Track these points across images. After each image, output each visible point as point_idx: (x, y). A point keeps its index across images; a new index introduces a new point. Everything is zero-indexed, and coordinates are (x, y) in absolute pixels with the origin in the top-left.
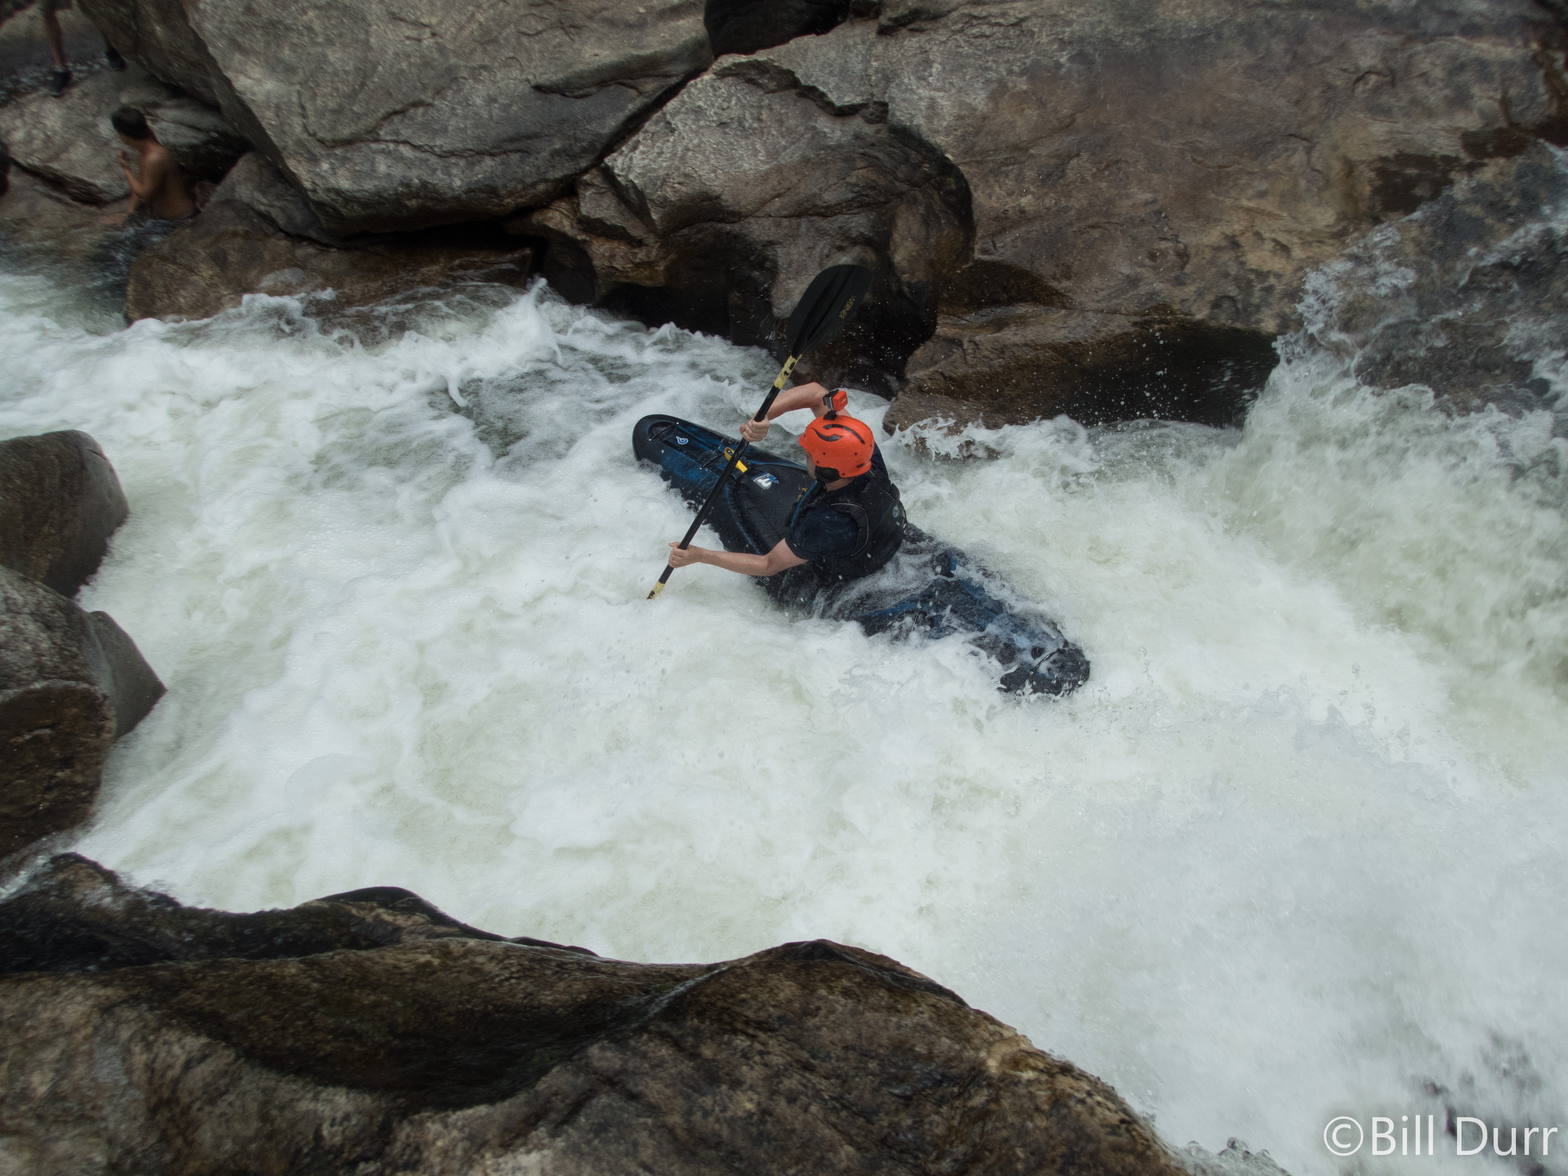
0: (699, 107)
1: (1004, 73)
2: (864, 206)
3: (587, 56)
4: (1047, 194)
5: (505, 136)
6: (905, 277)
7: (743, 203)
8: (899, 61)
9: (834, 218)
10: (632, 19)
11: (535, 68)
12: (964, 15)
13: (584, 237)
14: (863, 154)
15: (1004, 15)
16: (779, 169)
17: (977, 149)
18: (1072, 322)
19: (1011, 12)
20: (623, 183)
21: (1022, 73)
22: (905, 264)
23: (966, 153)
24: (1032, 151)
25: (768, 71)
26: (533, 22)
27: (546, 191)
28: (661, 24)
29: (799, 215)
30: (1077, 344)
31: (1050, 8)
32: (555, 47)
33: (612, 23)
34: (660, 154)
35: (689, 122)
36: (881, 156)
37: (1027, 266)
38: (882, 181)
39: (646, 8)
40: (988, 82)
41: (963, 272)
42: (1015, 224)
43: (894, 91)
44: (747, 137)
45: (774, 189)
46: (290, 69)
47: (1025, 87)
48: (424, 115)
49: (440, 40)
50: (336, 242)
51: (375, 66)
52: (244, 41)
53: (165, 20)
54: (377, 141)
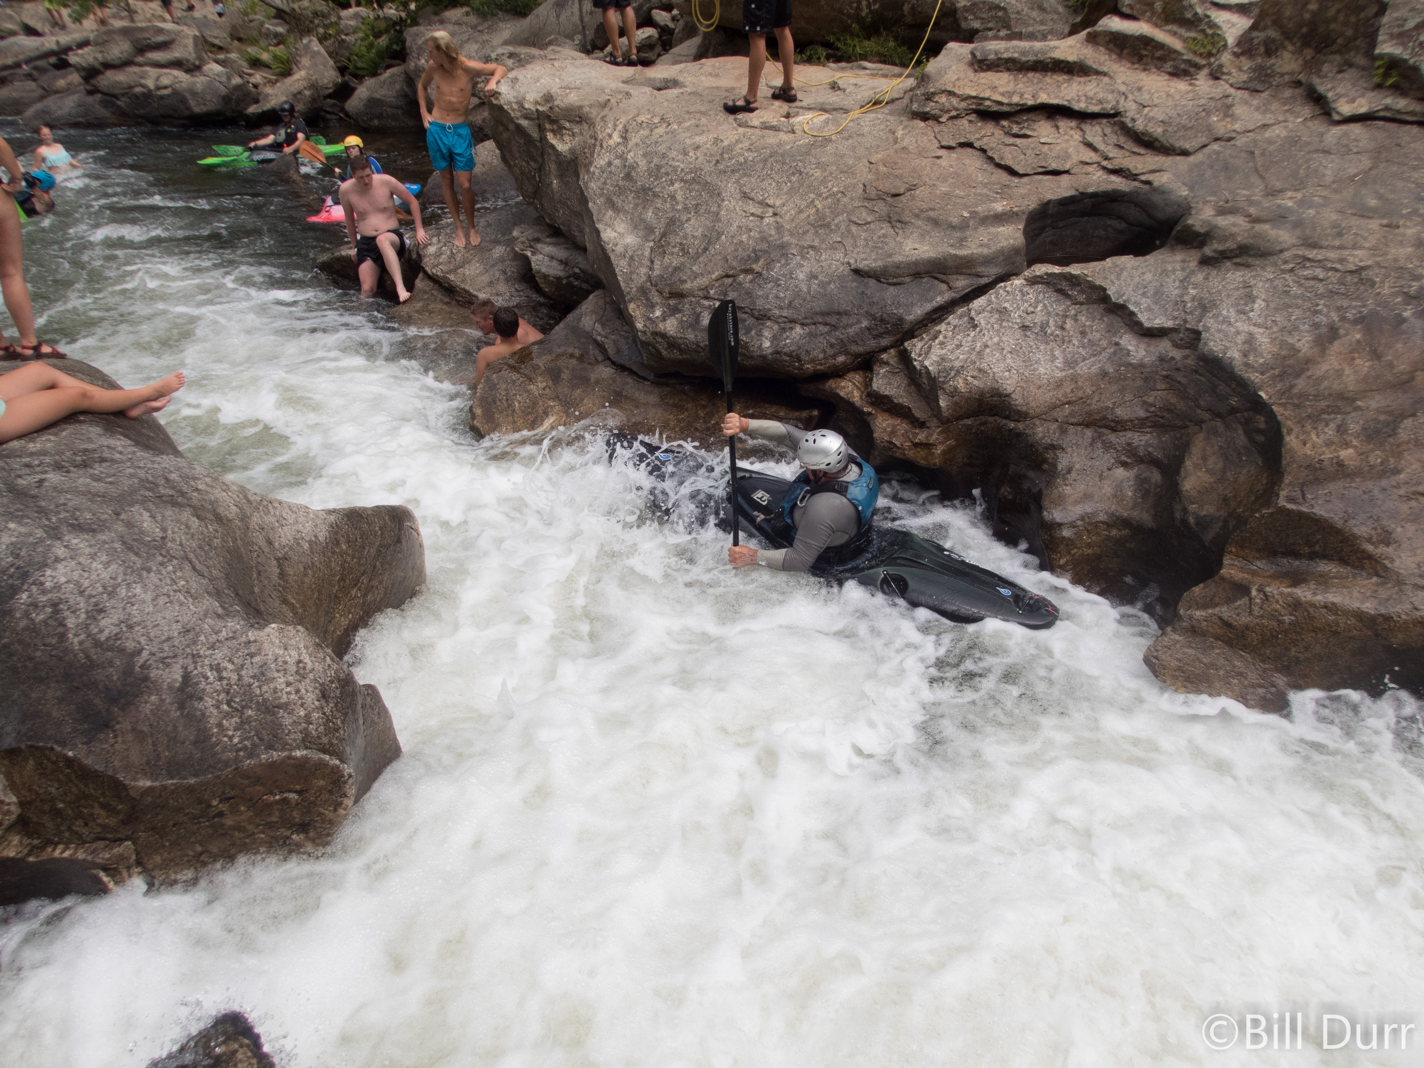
0: (1005, 308)
1: (1336, 319)
2: (1155, 426)
3: (907, 249)
4: (1373, 451)
5: (818, 309)
6: (1192, 507)
7: (1033, 404)
8: (1219, 292)
9: (1124, 433)
10: (955, 221)
11: (858, 253)
12: (1297, 256)
13: (870, 410)
14: (1167, 377)
15: (1341, 261)
16: (1074, 379)
17: (1295, 391)
18: (1383, 593)
19: (1351, 259)
20: (918, 367)
21: (1356, 322)
22: (1194, 493)
23: (1282, 393)
24: (1359, 403)
25: (1079, 284)
26: (864, 214)
27: (844, 363)
28: (981, 229)
29: (1087, 425)
30: (1388, 618)
31: (1396, 260)
32: (879, 237)
33: (936, 223)
34: (959, 346)
35: (993, 320)
36: (1184, 381)
37: (1339, 524)
38: (1181, 406)
39: (970, 213)
40: (1316, 326)
41: (1263, 516)
42: (1333, 477)
43: (1209, 321)
44: (1047, 343)
45: (1065, 395)
46: (650, 230)
47: (1358, 336)
48: (751, 282)
49: (779, 220)
50: (651, 377)
51: (719, 234)
52: (618, 201)
53: (561, 177)
54: (707, 298)
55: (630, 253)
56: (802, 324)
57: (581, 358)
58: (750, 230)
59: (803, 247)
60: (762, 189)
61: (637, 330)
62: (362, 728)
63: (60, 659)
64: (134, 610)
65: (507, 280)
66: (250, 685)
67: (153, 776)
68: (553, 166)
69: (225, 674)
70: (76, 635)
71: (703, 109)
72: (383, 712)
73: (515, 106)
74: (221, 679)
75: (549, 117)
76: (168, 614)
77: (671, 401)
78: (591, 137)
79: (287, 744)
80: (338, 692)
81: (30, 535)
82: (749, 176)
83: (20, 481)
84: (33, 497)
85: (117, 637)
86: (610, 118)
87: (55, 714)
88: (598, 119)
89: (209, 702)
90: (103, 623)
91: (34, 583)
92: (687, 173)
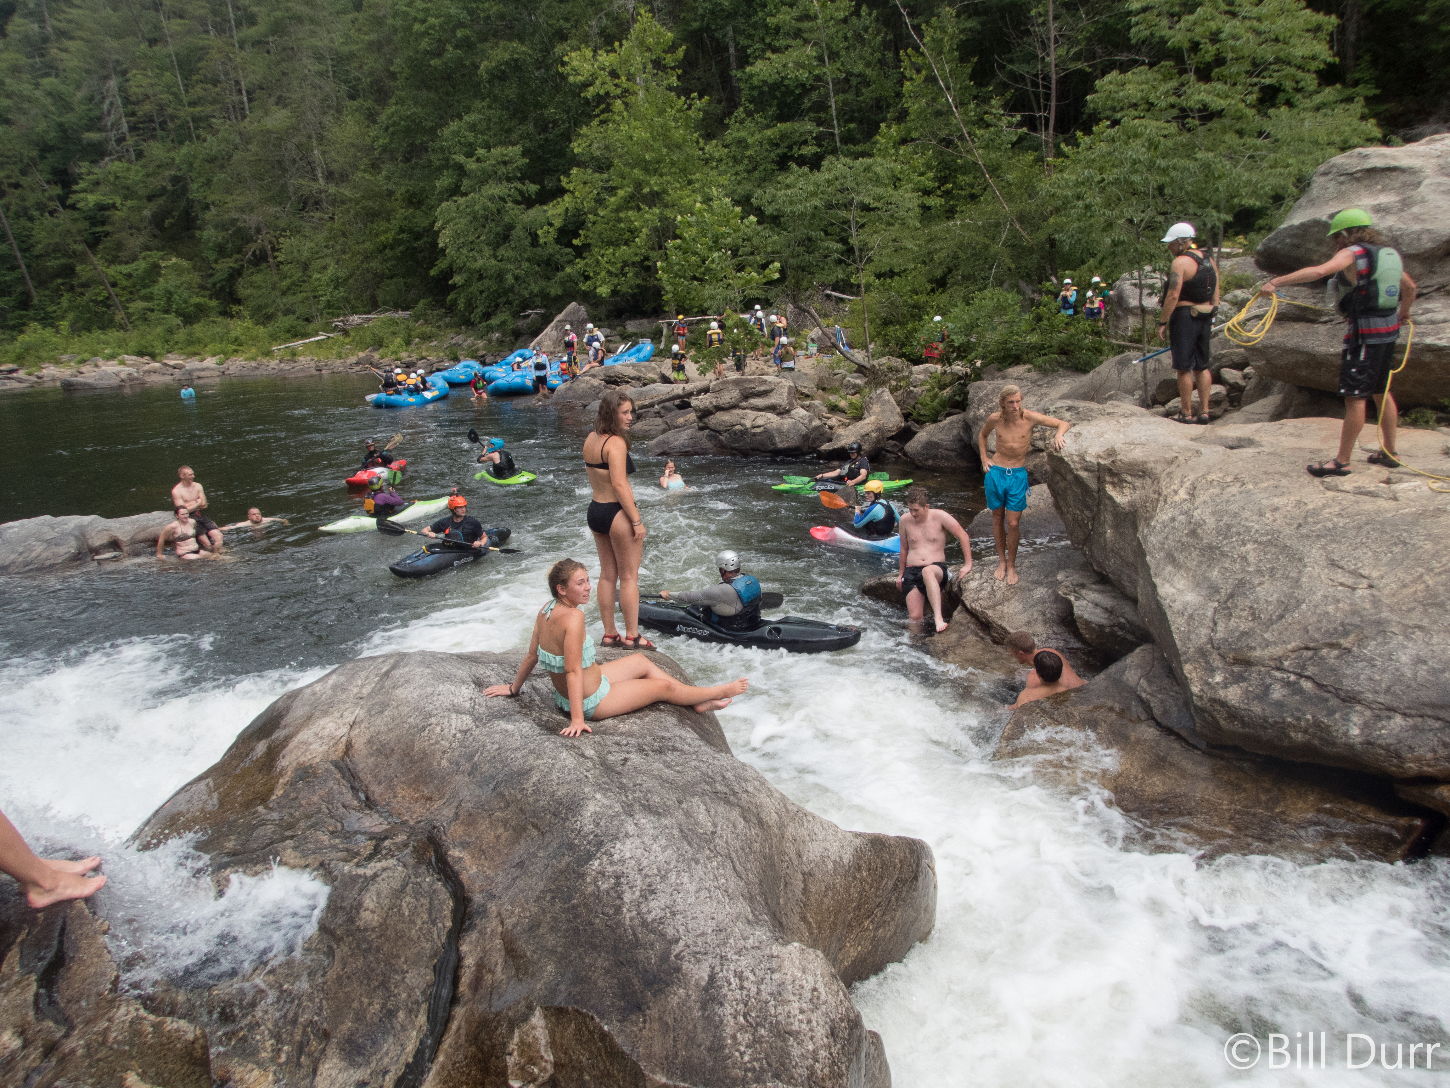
48: (1337, 658)
49: (1375, 592)
50: (1203, 746)
51: (1299, 603)
52: (1180, 558)
53: (1117, 527)
54: (1279, 669)
55: (1190, 611)
56: (1405, 715)
57: (1122, 714)
58: (1339, 601)
59: (1407, 626)
60: (1355, 558)
61: (1192, 694)
62: (863, 1080)
63: (613, 930)
64: (679, 898)
65: (1045, 622)
66: (767, 1002)
67: (670, 1074)
68: (1109, 517)
69: (746, 984)
70: (629, 910)
71: (1283, 470)
72: (883, 1067)
73: (1076, 459)
74: (742, 988)
75: (1110, 470)
76: (706, 909)
77: (1226, 777)
78: (1155, 492)
79: (792, 1078)
80: (846, 1033)
81: (610, 807)
82: (1339, 542)
83: (610, 757)
84: (618, 773)
85: (661, 921)
86: (1177, 475)
87: (600, 983)
88: (1164, 475)
89: (728, 1010)
90: (652, 904)
91: (605, 853)
92: (1263, 535)
